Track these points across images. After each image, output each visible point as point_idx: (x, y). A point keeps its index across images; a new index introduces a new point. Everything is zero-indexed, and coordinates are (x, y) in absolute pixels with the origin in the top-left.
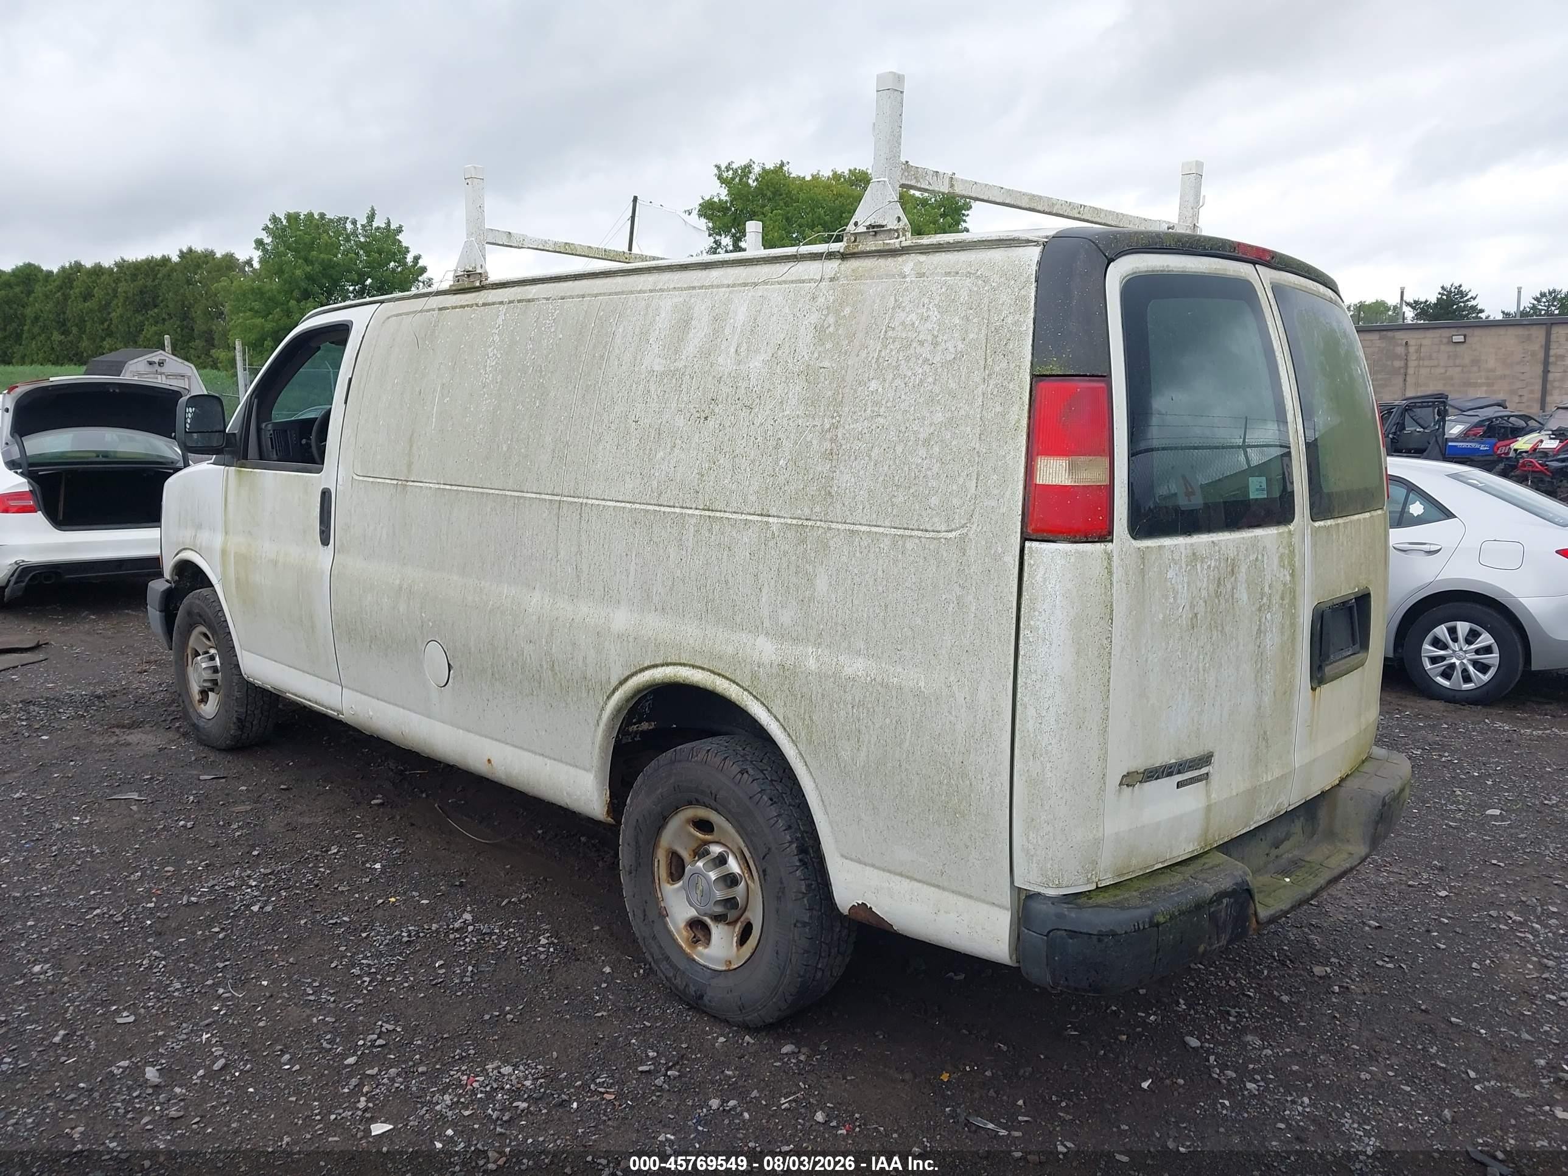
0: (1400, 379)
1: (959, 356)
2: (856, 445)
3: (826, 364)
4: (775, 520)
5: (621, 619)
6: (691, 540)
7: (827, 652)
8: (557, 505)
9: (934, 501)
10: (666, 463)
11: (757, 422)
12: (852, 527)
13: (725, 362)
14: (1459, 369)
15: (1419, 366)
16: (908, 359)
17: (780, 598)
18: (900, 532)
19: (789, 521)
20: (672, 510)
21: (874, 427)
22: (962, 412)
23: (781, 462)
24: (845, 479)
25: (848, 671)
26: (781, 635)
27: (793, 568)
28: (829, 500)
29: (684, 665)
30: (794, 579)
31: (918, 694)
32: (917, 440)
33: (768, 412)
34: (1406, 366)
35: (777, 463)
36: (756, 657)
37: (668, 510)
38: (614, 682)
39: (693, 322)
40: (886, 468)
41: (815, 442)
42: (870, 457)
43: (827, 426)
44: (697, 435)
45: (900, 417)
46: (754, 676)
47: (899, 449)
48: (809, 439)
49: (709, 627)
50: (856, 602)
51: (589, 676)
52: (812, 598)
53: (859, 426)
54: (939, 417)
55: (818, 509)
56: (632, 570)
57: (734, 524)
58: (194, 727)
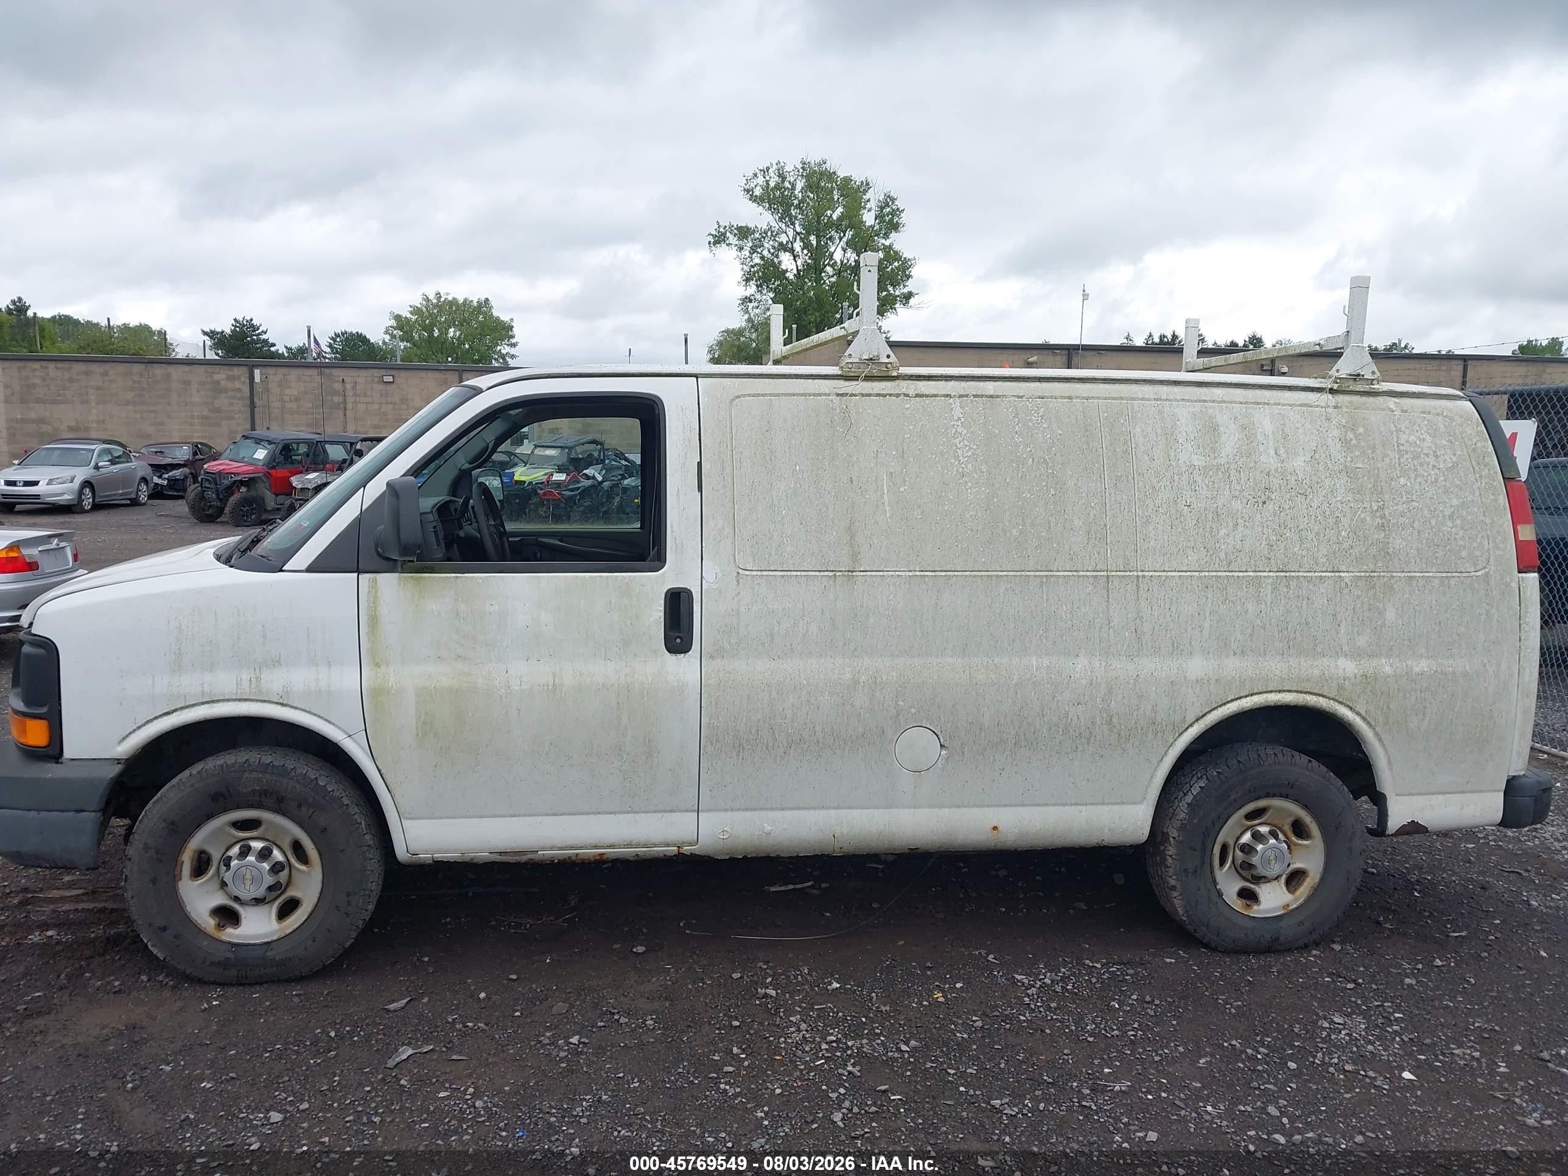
0: (341, 413)
1: (1455, 465)
2: (1402, 520)
3: (1360, 465)
4: (1346, 574)
5: (1197, 667)
6: (1269, 596)
7: (1397, 660)
8: (1105, 579)
9: (1464, 553)
10: (1231, 538)
11: (1315, 505)
12: (1409, 574)
13: (1268, 459)
14: (391, 406)
15: (355, 402)
16: (1421, 465)
17: (1356, 629)
18: (1444, 575)
19: (1358, 574)
20: (1246, 574)
21: (1411, 508)
22: (1469, 499)
23: (1343, 533)
24: (1397, 543)
25: (1417, 669)
26: (1356, 654)
27: (1366, 606)
28: (1388, 558)
29: (1271, 692)
30: (1367, 614)
31: (1465, 675)
32: (1444, 516)
33: (1322, 498)
34: (345, 401)
35: (1339, 534)
36: (1341, 672)
37: (1241, 574)
38: (1190, 719)
39: (1221, 429)
40: (1427, 534)
41: (1368, 519)
42: (1414, 527)
43: (1375, 508)
44: (1259, 515)
45: (1428, 501)
46: (1341, 687)
47: (1433, 522)
48: (1362, 516)
49: (1291, 659)
50: (1417, 623)
51: (1159, 720)
52: (1383, 625)
53: (1400, 508)
54: (1455, 502)
55: (1380, 564)
56: (1206, 625)
57: (1310, 580)
58: (225, 964)
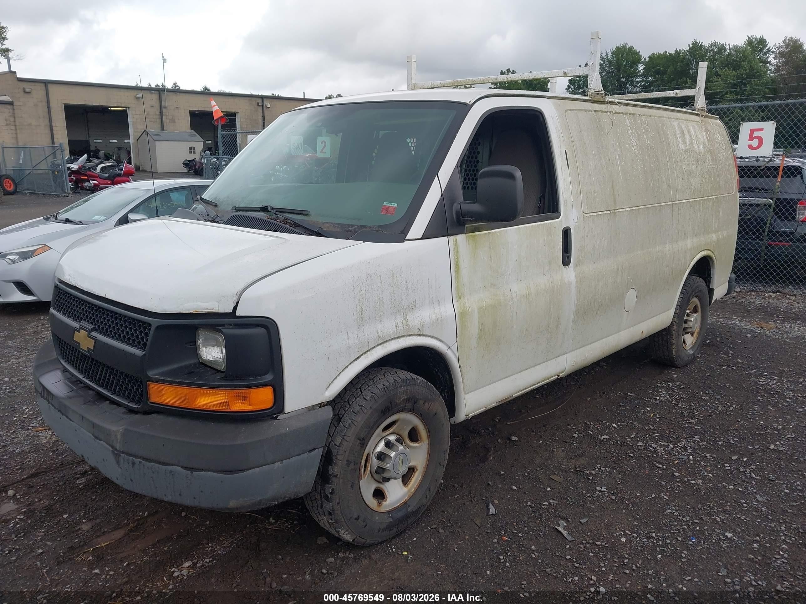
1: (726, 148)
2: (721, 172)
3: (711, 148)
4: (714, 197)
5: (689, 243)
6: (702, 208)
7: (721, 232)
8: (672, 206)
9: (731, 185)
10: (694, 183)
11: (707, 167)
12: (723, 195)
16: (721, 148)
17: (716, 220)
18: (728, 195)
22: (730, 162)
23: (712, 179)
24: (721, 182)
25: (724, 235)
28: (720, 189)
29: (702, 251)
30: (717, 214)
31: (731, 236)
32: (727, 170)
36: (714, 239)
38: (687, 267)
40: (725, 178)
41: (716, 172)
42: (723, 175)
43: (716, 167)
45: (724, 164)
46: (713, 246)
50: (725, 216)
52: (720, 218)
53: (720, 167)
54: (728, 164)
55: (719, 192)
56: (691, 224)
57: (708, 200)
58: (389, 527)
